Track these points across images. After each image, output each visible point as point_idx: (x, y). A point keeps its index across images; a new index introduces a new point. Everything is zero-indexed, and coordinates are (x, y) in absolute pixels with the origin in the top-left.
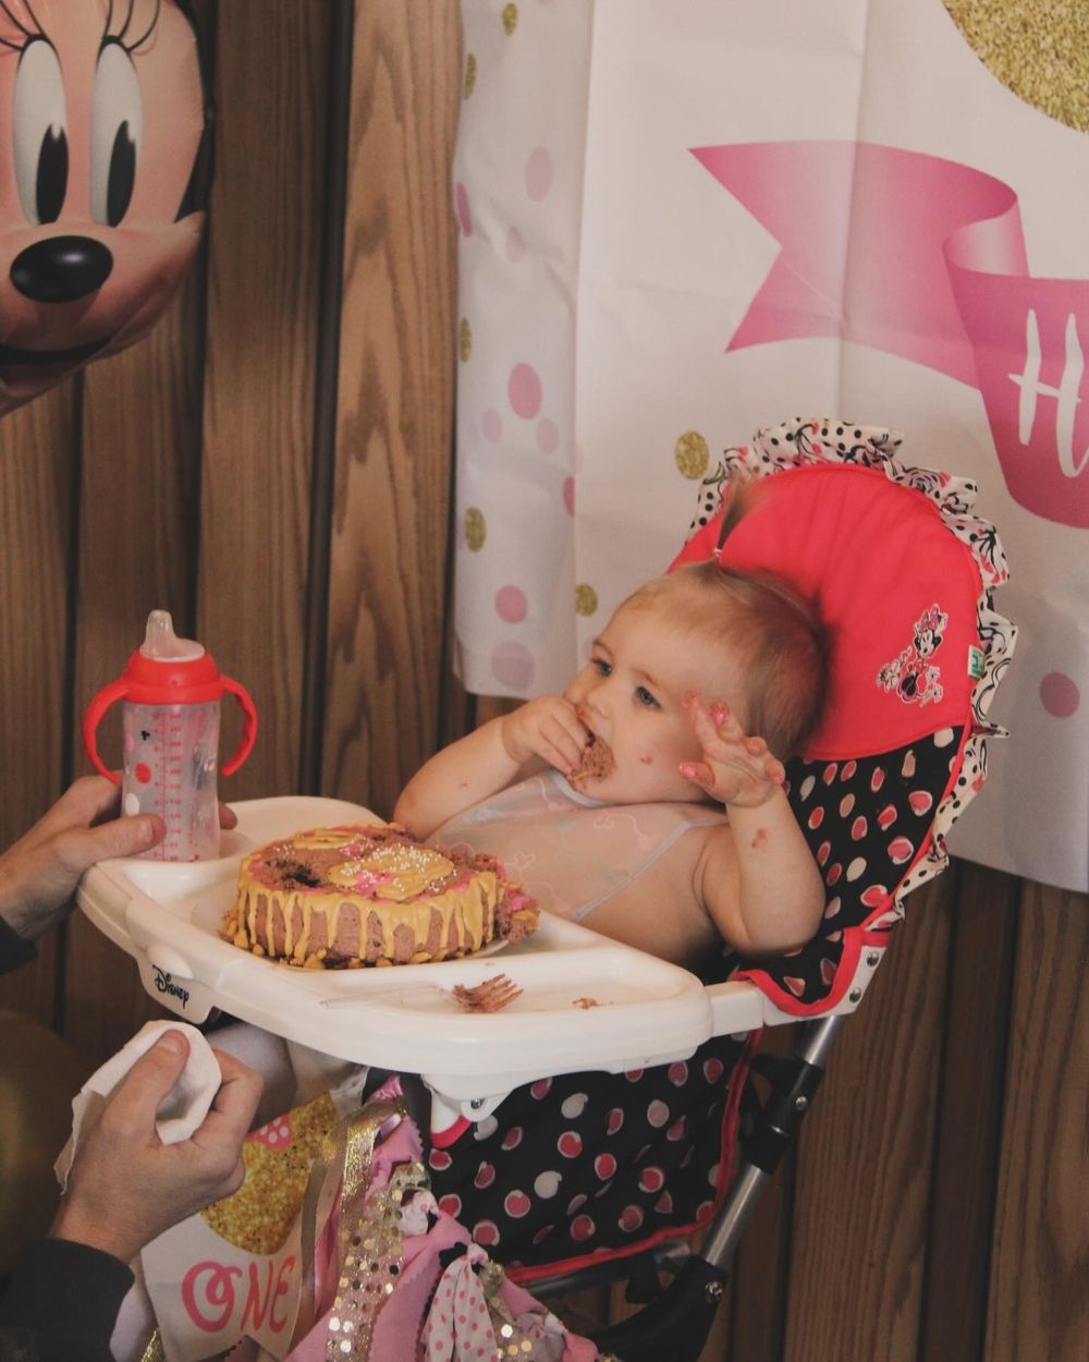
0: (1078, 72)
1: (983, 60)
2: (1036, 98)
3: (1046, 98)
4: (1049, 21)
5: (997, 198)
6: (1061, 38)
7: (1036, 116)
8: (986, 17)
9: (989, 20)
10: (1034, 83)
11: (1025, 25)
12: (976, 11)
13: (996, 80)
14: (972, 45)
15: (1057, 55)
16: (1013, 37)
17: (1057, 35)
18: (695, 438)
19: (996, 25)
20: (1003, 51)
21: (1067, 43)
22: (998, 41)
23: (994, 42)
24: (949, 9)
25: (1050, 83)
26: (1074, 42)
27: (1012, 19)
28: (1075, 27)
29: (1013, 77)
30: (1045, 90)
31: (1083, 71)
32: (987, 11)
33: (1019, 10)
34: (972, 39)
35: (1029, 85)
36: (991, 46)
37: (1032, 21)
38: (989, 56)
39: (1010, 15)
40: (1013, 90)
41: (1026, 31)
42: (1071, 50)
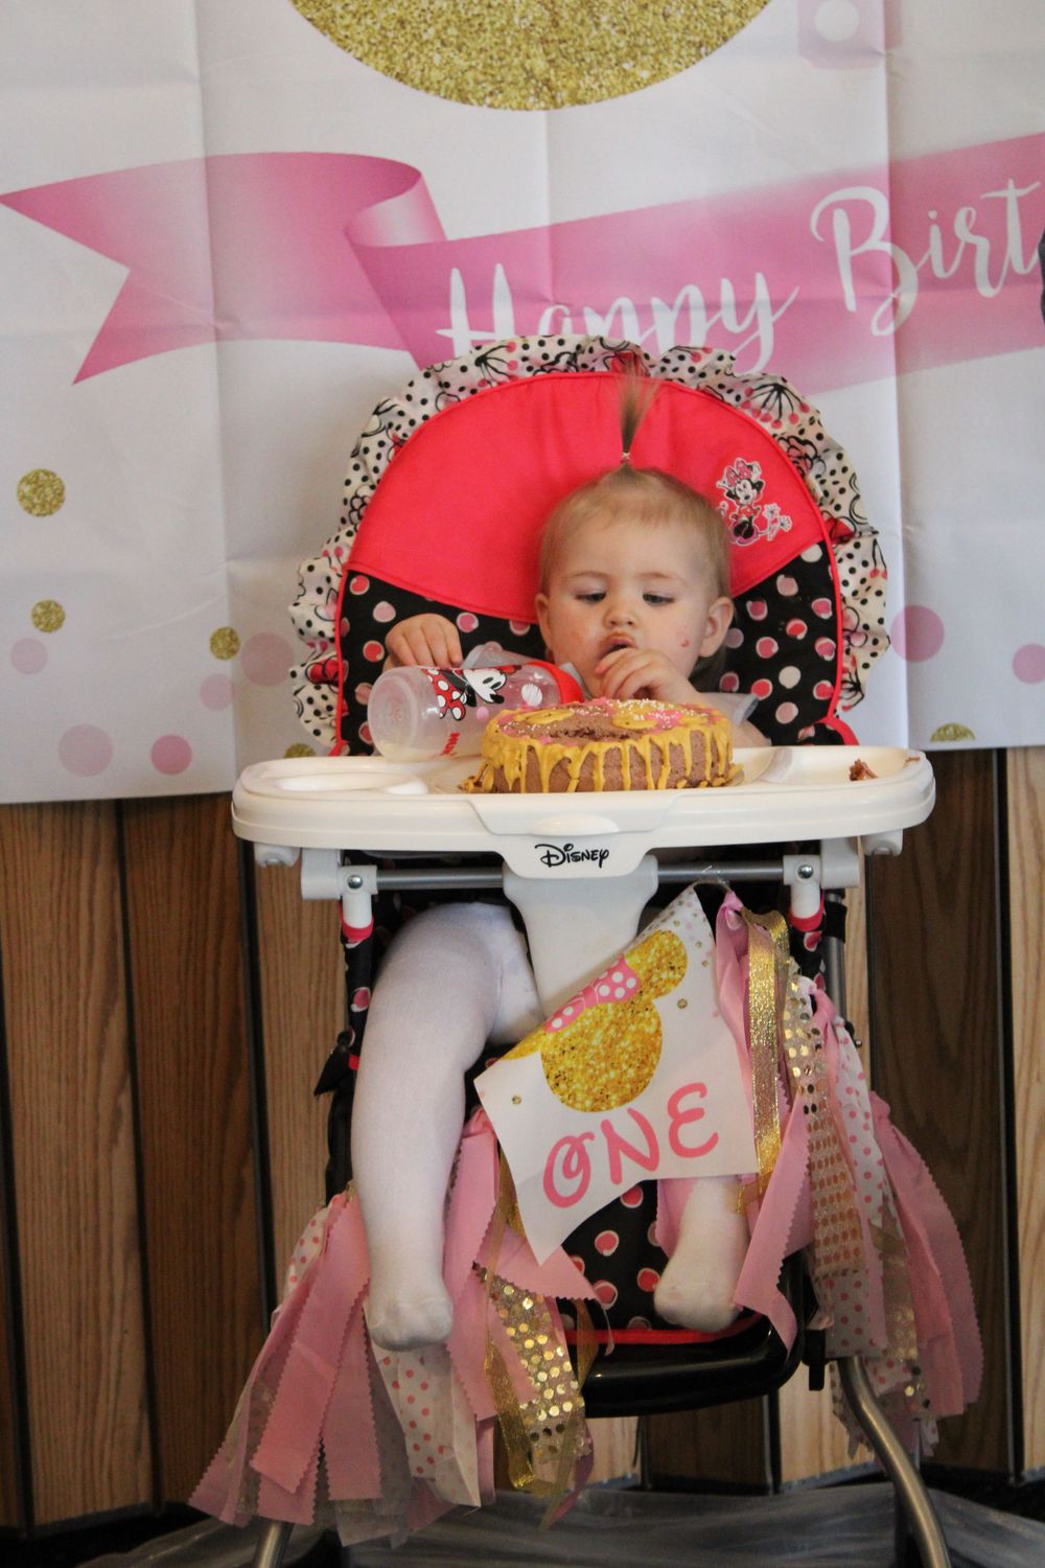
0: (469, 55)
1: (360, 59)
2: (427, 84)
3: (439, 82)
4: (429, 16)
5: (402, 178)
6: (445, 28)
7: (431, 99)
8: (355, 21)
9: (359, 23)
10: (423, 71)
11: (402, 22)
12: (342, 17)
13: (379, 75)
14: (344, 48)
15: (443, 44)
16: (390, 35)
17: (439, 26)
18: (41, 474)
19: (367, 27)
20: (381, 48)
21: (452, 31)
22: (373, 41)
23: (369, 42)
24: (310, 20)
25: (440, 68)
26: (459, 28)
27: (386, 19)
28: (459, 17)
29: (398, 69)
30: (436, 75)
31: (474, 54)
32: (354, 15)
33: (392, 11)
34: (343, 44)
35: (419, 73)
36: (366, 46)
37: (409, 18)
38: (366, 55)
39: (383, 15)
40: (401, 80)
41: (404, 28)
42: (458, 37)
